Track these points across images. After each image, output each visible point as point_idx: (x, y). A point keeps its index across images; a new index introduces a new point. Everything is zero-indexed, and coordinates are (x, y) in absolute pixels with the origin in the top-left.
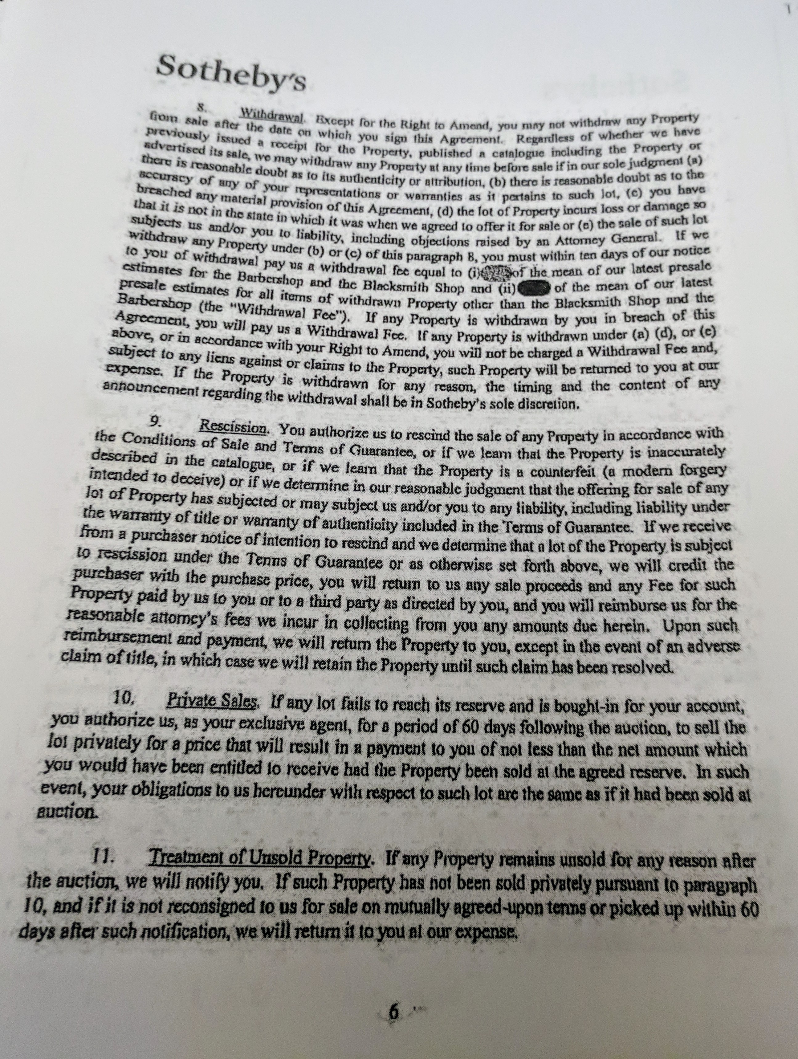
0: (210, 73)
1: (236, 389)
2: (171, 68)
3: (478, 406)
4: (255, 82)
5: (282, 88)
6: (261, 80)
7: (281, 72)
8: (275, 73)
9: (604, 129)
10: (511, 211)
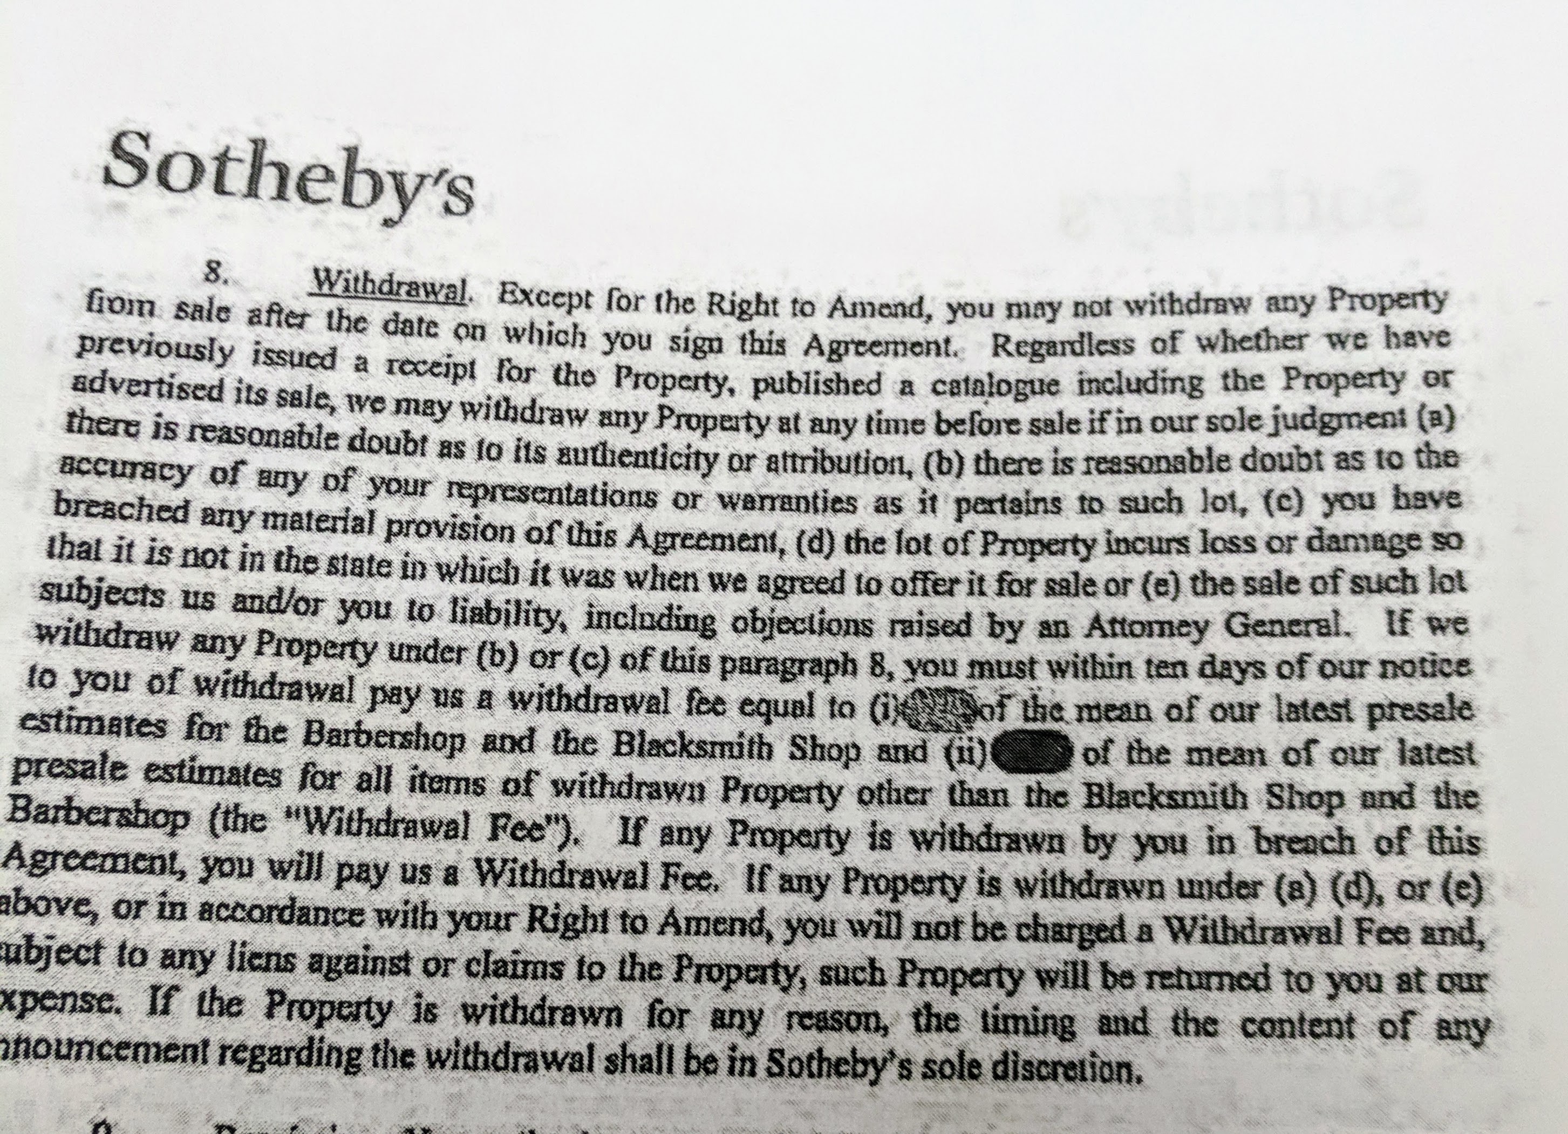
0: (237, 177)
1: (300, 1041)
2: (140, 166)
3: (892, 1071)
4: (347, 200)
5: (415, 210)
6: (363, 187)
7: (412, 167)
8: (398, 169)
9: (1210, 324)
10: (976, 544)
